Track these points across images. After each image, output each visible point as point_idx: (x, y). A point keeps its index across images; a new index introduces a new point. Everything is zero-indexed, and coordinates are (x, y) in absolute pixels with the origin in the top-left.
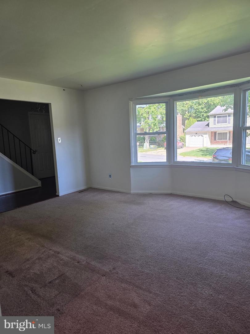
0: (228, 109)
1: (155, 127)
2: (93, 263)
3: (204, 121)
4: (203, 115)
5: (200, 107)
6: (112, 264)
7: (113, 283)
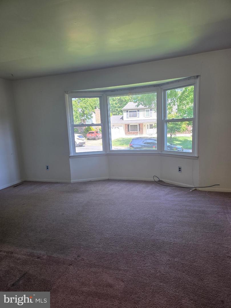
0: (139, 105)
1: (77, 119)
2: (55, 255)
3: (118, 115)
4: (117, 110)
5: (114, 102)
6: (75, 252)
7: (83, 270)
